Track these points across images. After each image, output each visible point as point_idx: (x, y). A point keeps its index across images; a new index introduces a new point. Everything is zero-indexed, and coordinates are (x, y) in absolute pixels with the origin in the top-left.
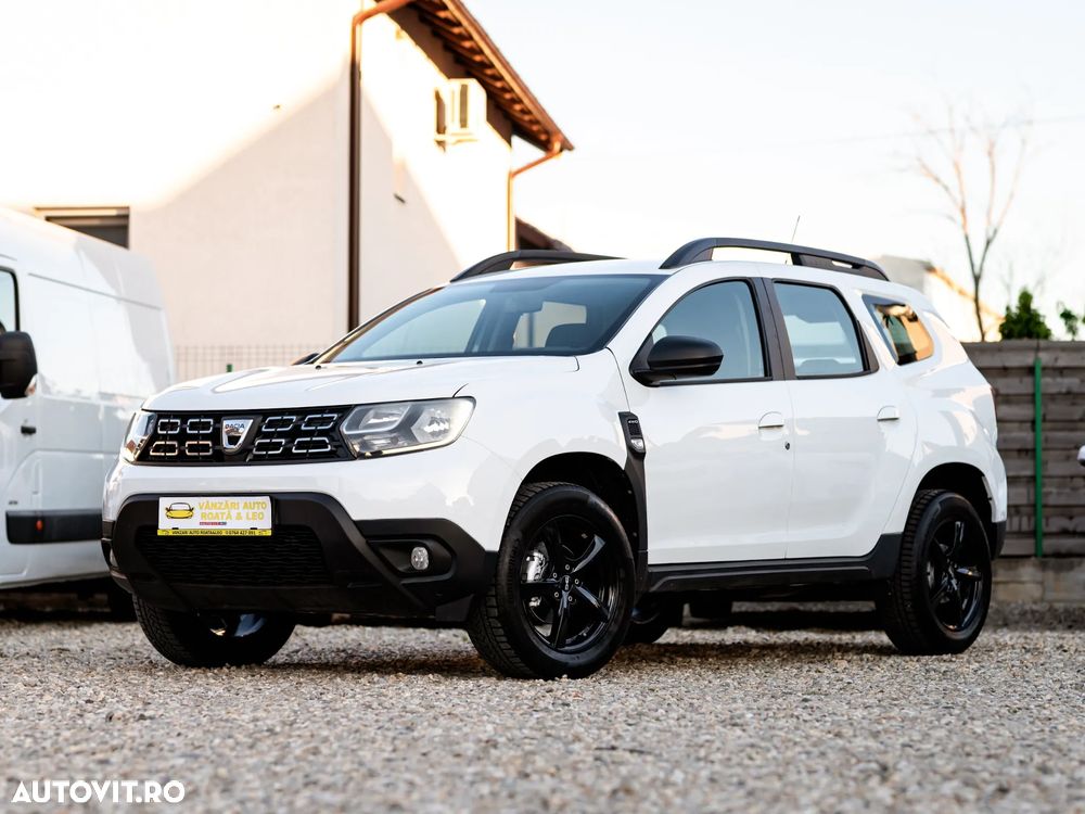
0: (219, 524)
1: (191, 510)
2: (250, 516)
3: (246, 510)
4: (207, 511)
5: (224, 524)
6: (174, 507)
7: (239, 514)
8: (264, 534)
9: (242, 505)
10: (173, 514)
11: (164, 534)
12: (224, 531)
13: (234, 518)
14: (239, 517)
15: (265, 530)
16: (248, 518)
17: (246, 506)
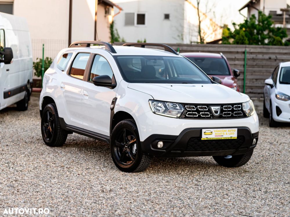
0: (221, 136)
1: (212, 132)
2: (230, 134)
3: (229, 132)
4: (217, 133)
5: (223, 136)
6: (206, 132)
7: (226, 133)
8: (235, 138)
9: (227, 131)
10: (206, 134)
11: (204, 139)
12: (223, 138)
13: (225, 134)
14: (227, 134)
15: (235, 137)
16: (229, 134)
17: (228, 131)
